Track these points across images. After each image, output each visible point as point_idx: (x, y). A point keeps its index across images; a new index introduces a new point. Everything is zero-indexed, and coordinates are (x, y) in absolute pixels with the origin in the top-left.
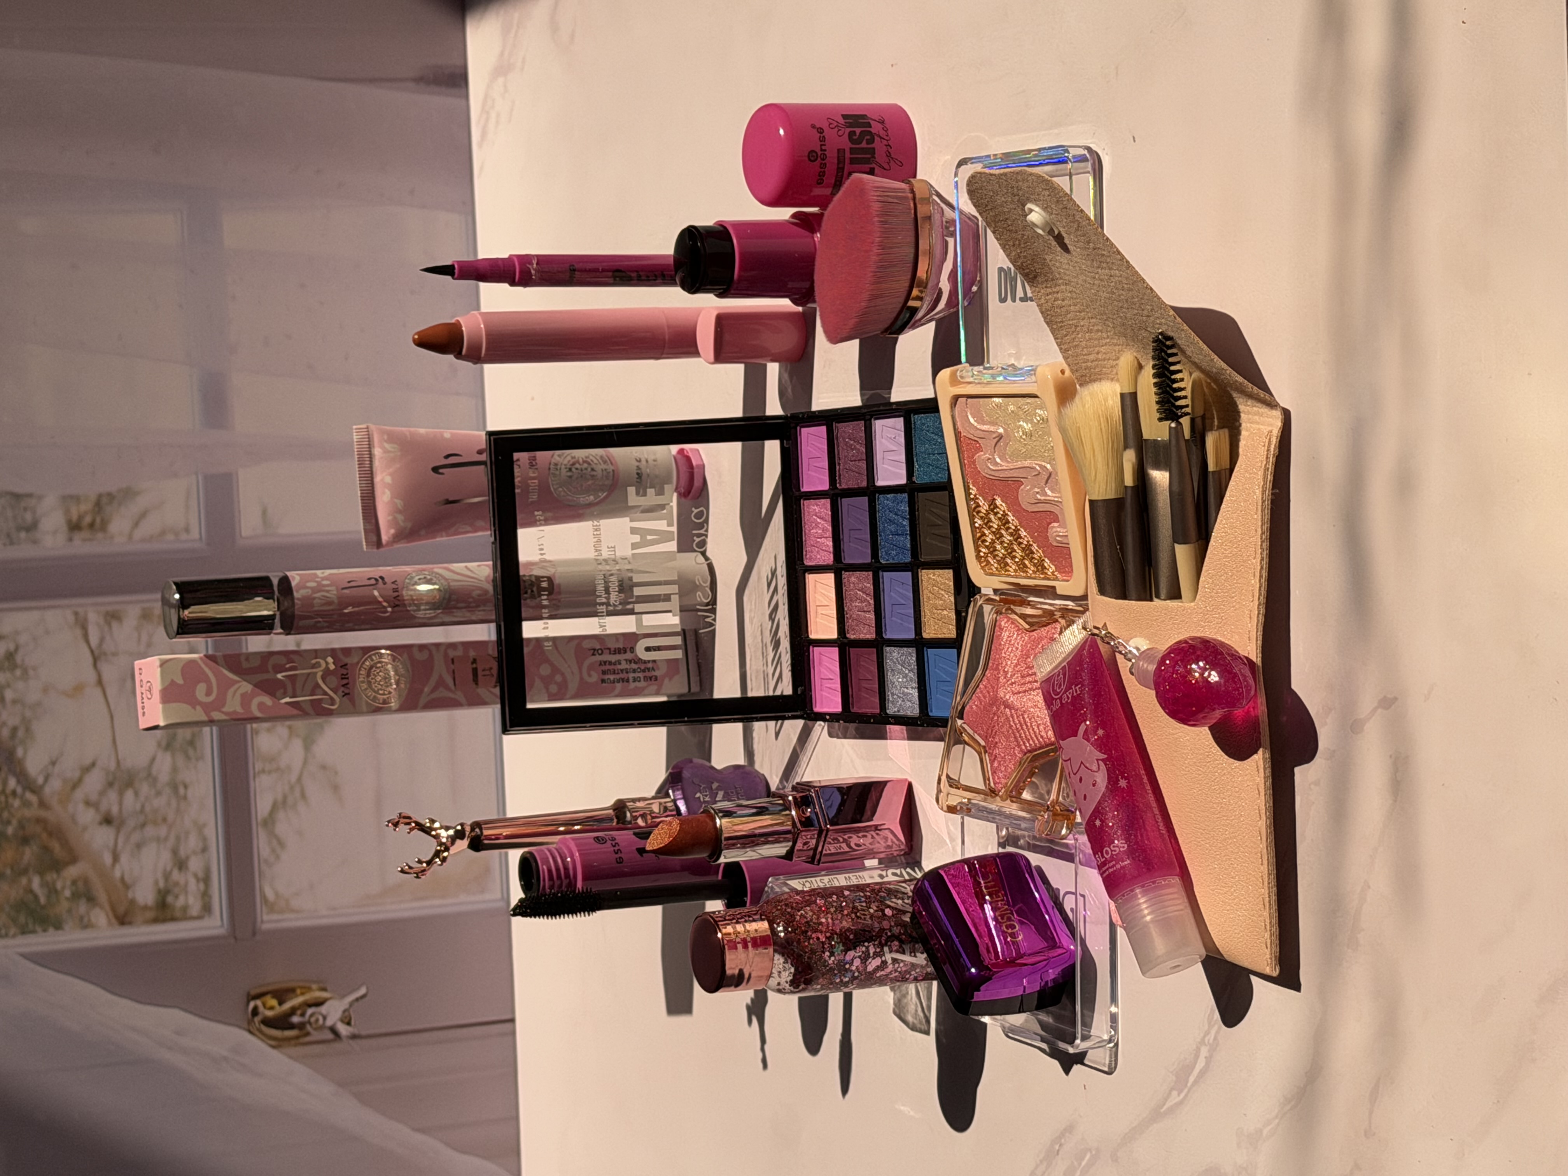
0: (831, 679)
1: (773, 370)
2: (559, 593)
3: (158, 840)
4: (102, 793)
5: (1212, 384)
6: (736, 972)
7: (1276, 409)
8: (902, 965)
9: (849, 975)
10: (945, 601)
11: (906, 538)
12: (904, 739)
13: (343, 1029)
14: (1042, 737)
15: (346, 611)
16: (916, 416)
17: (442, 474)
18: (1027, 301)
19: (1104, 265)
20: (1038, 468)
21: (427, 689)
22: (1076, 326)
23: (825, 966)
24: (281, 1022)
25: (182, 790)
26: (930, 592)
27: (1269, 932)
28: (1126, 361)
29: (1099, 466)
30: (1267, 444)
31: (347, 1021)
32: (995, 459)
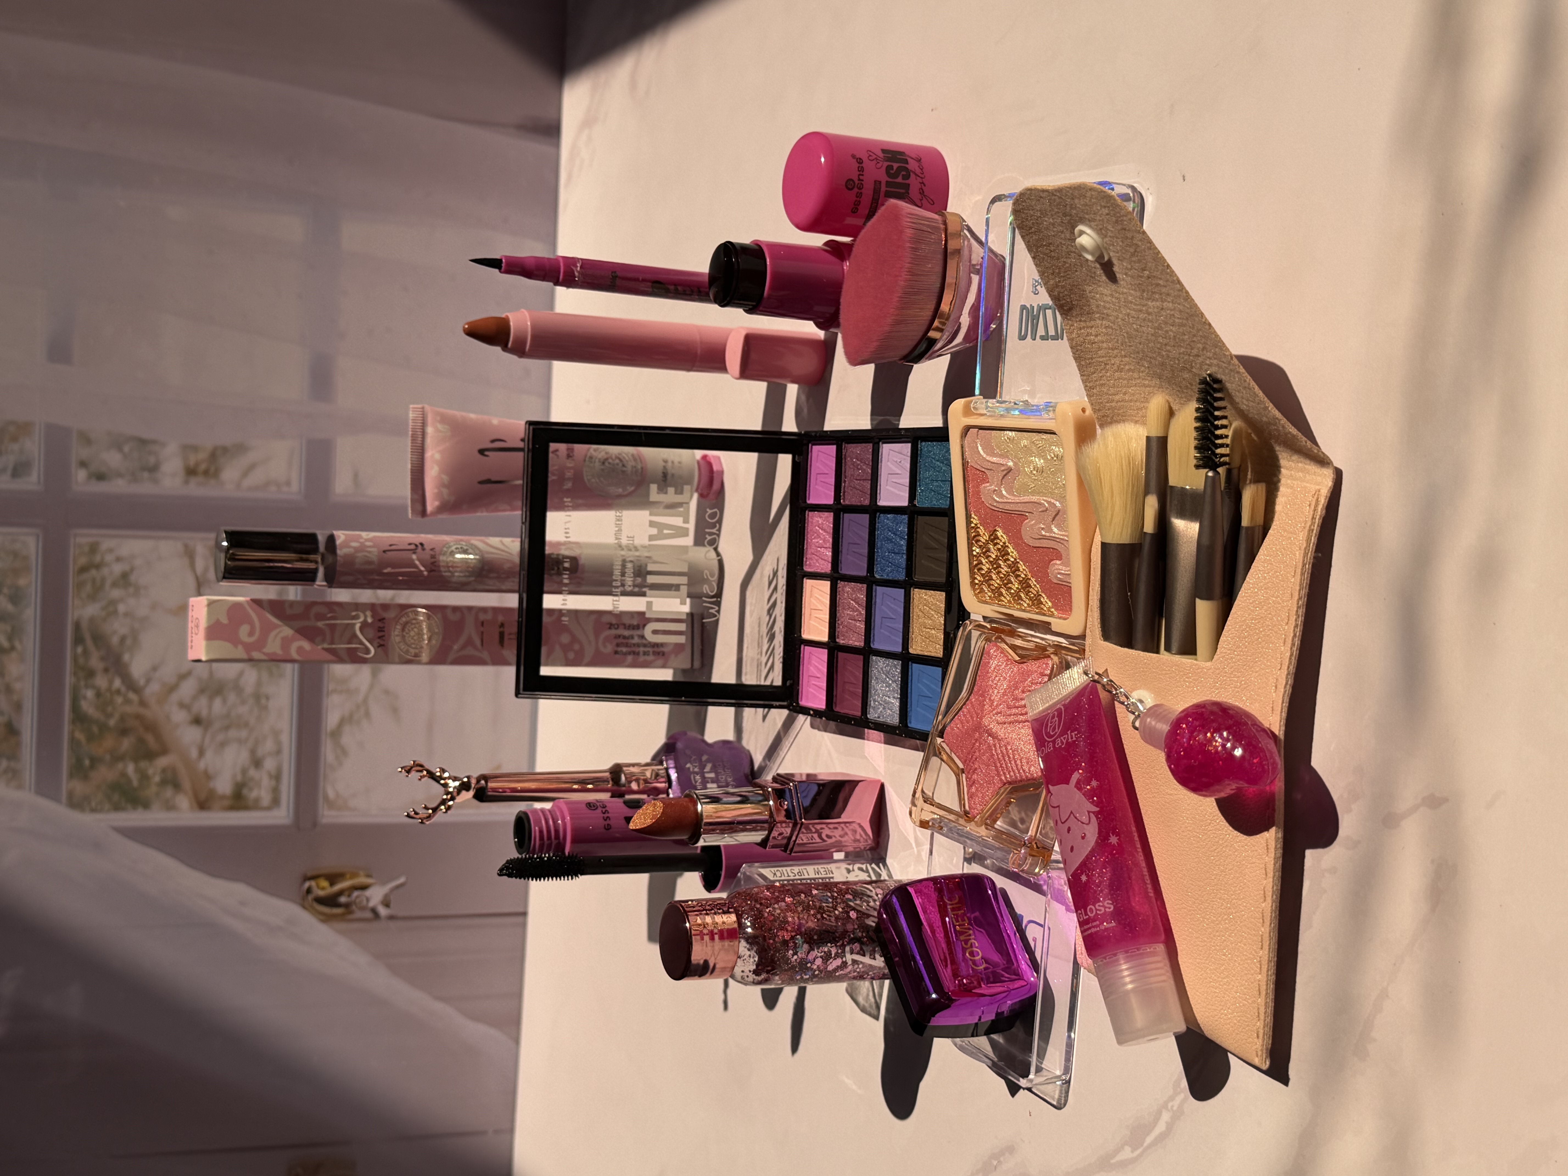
0: (818, 678)
1: (792, 390)
2: (581, 573)
3: (239, 741)
4: (195, 698)
5: (1253, 435)
6: (702, 962)
7: (1328, 468)
8: (861, 966)
9: (809, 972)
10: (934, 621)
11: (902, 557)
12: (880, 742)
13: (383, 911)
14: (1024, 771)
15: (384, 571)
16: (923, 444)
17: (487, 456)
18: (1048, 339)
19: (1157, 296)
20: (1045, 503)
21: (456, 647)
22: (1106, 364)
23: (788, 964)
24: (330, 901)
25: (263, 701)
26: (920, 610)
27: (1262, 1022)
28: (1157, 403)
29: (1117, 509)
30: (1313, 504)
31: (386, 904)
32: (1001, 491)
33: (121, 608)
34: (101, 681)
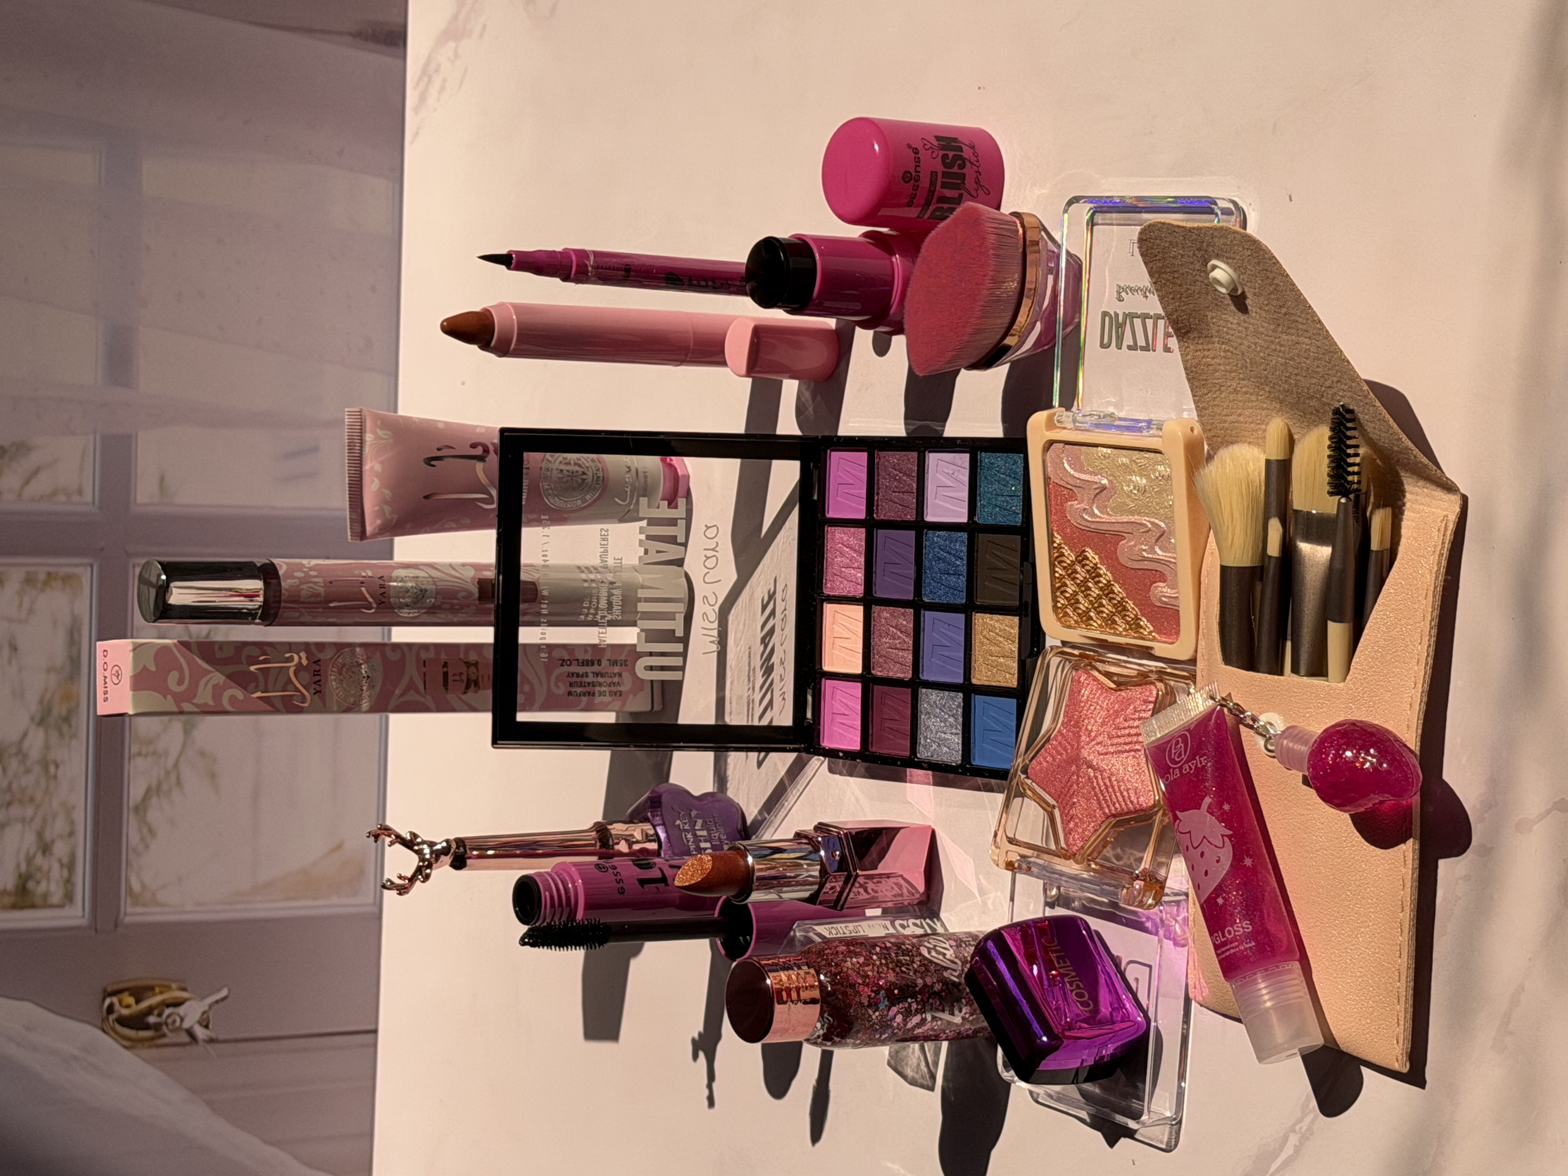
0: (848, 715)
1: (791, 386)
3: (23, 820)
5: (1378, 461)
7: (1453, 493)
8: (939, 1023)
9: (890, 1031)
10: (1004, 648)
11: (961, 579)
12: (928, 784)
13: (201, 1033)
14: (1132, 802)
15: (331, 605)
16: (983, 455)
17: (433, 466)
18: (1137, 350)
19: (1293, 331)
20: (1148, 524)
21: (397, 692)
22: (1221, 386)
23: (870, 1021)
24: (136, 1022)
25: (52, 769)
26: (985, 637)
27: (1402, 1027)
28: (1276, 427)
29: (1237, 531)
30: (1443, 528)
31: (205, 1024)
32: (1093, 510)
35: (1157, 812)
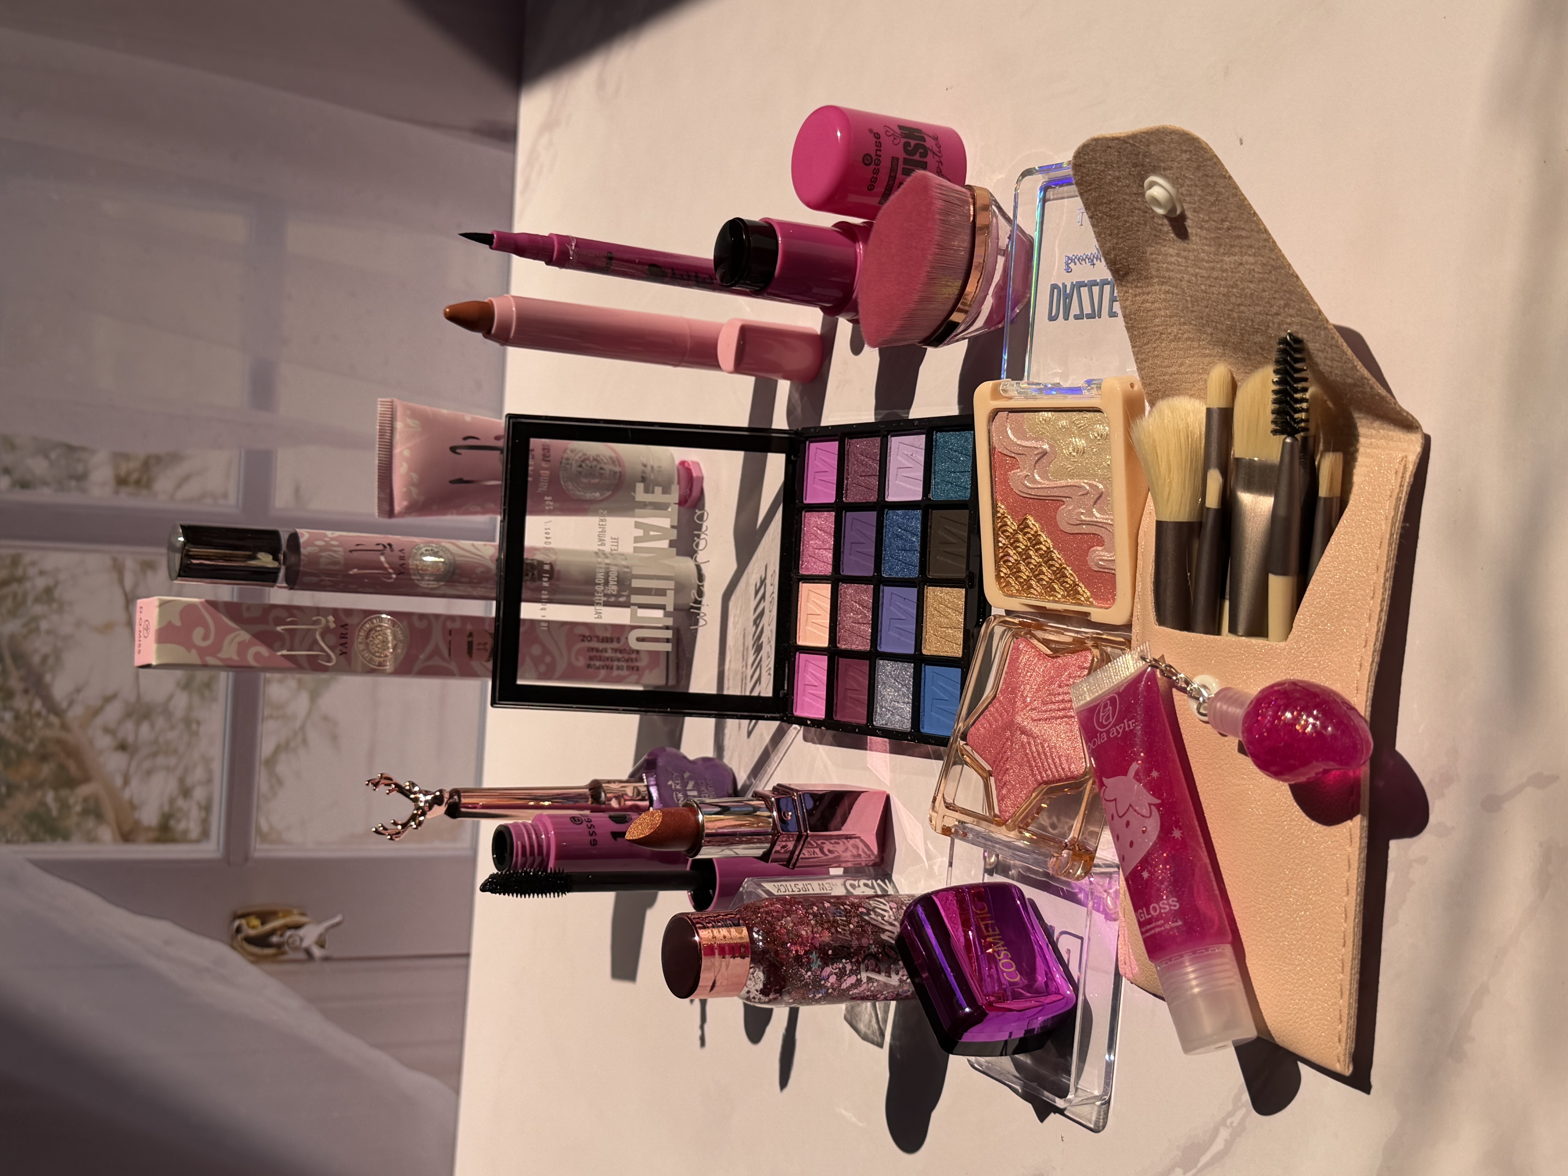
0: (815, 686)
1: (784, 387)
2: (558, 579)
3: (168, 769)
4: (120, 722)
5: (1329, 402)
7: (1416, 433)
8: (875, 984)
9: (824, 991)
10: (951, 619)
11: (915, 554)
12: (885, 751)
13: (317, 952)
14: (1063, 769)
15: (351, 572)
16: (939, 434)
17: (459, 454)
18: (1083, 318)
20: (1086, 486)
21: (422, 657)
22: (1161, 334)
23: (802, 981)
24: (261, 941)
25: (194, 727)
26: (935, 609)
27: (1345, 1024)
28: (1218, 375)
29: (1174, 485)
30: (1401, 470)
31: (321, 944)
32: (1034, 476)
33: (44, 625)
34: (20, 703)
35: (1087, 780)
